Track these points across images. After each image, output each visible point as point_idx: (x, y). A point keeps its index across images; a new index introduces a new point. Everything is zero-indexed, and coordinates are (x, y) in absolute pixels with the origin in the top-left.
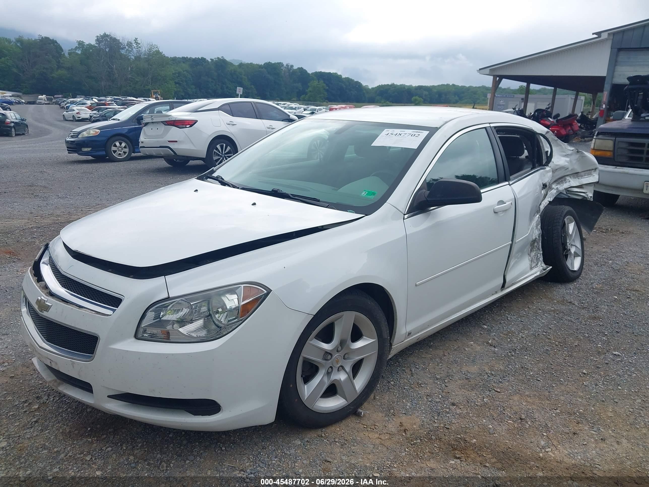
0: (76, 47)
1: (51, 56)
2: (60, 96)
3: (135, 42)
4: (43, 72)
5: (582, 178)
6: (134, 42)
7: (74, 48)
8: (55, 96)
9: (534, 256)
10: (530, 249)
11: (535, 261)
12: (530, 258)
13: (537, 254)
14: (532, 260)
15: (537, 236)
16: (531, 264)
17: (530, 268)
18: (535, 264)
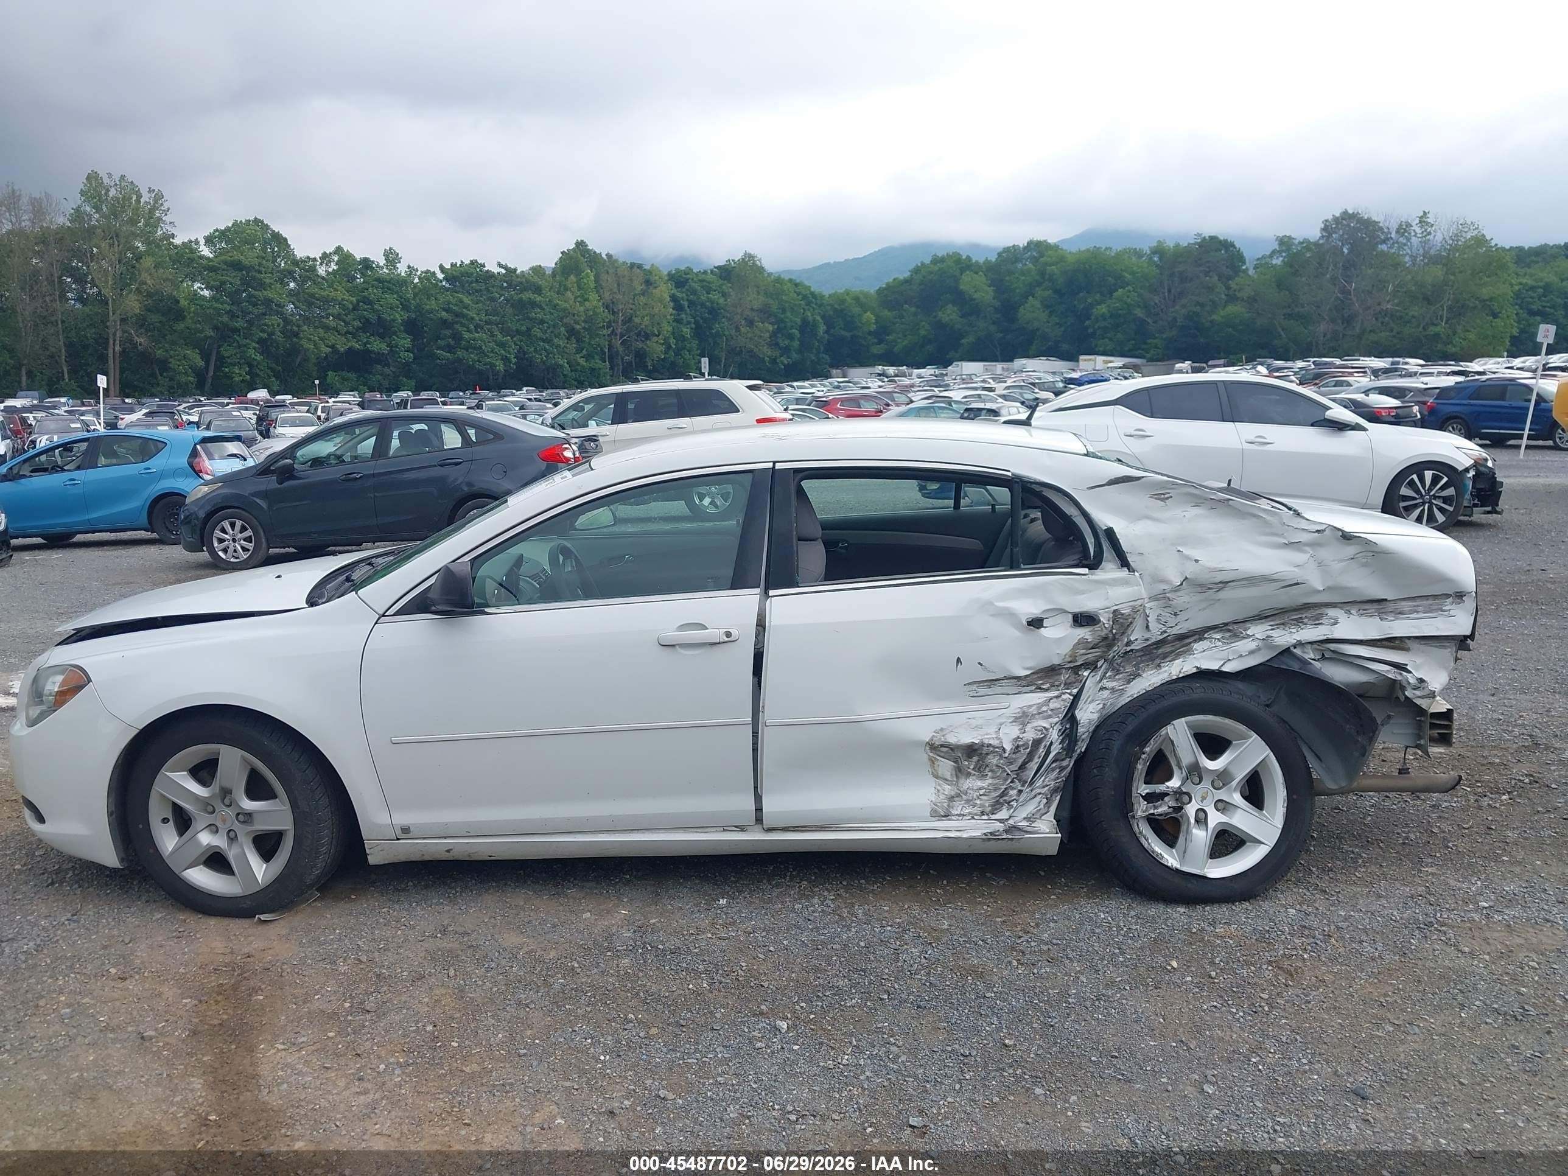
0: (1274, 252)
1: (1216, 278)
2: (1221, 362)
3: (1420, 222)
4: (1194, 312)
5: (1397, 619)
6: (1417, 221)
7: (1268, 253)
8: (1210, 363)
9: (980, 789)
10: (946, 766)
11: (978, 802)
12: (948, 789)
13: (1006, 789)
14: (959, 796)
15: (1004, 741)
16: (945, 805)
17: (936, 815)
18: (977, 810)
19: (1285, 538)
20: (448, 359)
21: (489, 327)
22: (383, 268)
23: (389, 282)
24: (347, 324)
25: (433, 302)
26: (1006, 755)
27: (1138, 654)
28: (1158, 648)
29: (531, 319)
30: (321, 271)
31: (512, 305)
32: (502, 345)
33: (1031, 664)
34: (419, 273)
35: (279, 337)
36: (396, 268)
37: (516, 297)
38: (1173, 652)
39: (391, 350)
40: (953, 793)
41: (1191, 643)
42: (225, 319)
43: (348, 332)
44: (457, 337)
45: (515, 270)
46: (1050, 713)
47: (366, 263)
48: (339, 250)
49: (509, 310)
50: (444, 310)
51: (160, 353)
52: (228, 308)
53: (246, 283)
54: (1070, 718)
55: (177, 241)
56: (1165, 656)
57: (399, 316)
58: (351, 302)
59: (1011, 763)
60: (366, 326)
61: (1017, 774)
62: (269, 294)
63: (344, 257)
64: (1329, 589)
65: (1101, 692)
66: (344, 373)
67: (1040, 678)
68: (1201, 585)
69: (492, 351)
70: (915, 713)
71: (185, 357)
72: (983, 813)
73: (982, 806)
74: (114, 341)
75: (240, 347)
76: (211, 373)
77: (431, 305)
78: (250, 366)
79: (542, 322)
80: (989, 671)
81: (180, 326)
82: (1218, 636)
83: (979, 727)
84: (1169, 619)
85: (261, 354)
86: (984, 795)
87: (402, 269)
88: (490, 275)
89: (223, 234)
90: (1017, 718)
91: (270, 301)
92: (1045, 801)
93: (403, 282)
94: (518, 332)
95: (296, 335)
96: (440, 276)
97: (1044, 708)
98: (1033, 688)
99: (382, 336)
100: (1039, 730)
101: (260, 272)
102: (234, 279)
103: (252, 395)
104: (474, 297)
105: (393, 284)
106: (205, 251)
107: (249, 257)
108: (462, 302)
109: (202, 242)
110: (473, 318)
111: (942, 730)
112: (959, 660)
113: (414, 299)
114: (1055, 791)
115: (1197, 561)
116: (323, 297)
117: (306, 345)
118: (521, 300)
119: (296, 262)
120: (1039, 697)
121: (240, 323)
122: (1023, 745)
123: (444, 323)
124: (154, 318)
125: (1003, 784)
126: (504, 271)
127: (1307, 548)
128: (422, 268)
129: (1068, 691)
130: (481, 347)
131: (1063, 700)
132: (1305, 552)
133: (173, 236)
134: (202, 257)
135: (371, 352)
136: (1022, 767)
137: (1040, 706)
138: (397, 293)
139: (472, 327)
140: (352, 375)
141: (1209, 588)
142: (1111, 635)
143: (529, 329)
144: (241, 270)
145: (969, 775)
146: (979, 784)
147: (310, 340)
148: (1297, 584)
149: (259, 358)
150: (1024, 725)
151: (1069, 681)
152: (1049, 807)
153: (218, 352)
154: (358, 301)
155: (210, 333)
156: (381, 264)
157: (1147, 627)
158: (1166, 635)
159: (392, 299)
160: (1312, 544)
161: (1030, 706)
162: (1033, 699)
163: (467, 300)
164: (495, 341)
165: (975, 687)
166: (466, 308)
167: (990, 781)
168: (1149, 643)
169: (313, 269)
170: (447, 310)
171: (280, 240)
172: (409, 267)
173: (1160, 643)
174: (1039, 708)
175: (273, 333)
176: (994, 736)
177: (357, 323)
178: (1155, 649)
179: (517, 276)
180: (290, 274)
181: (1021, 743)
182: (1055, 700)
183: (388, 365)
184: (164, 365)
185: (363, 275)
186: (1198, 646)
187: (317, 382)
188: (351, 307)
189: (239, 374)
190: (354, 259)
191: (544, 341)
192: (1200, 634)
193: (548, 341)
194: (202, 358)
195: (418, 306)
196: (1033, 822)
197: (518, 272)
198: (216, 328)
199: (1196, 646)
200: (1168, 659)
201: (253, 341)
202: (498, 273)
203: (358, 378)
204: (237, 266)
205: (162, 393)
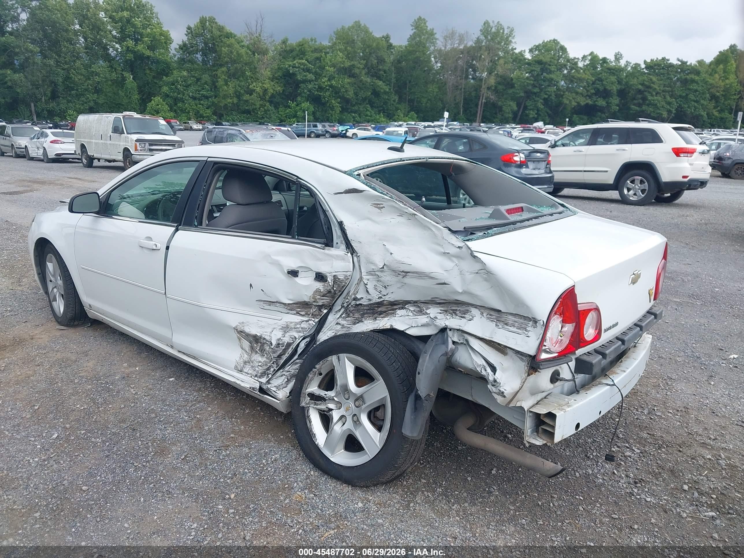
5: (503, 328)
9: (260, 362)
10: (246, 344)
11: (257, 369)
12: (246, 357)
13: (270, 366)
14: (249, 362)
15: (272, 338)
16: (242, 365)
17: (236, 368)
18: (254, 373)
19: (443, 248)
20: (637, 110)
21: (664, 93)
22: (612, 62)
23: (614, 70)
24: (588, 91)
25: (635, 80)
26: (272, 347)
27: (365, 308)
28: (378, 307)
29: (689, 89)
30: (581, 64)
31: (681, 82)
32: (669, 103)
33: (291, 297)
34: (631, 65)
35: (553, 97)
36: (619, 62)
37: (684, 77)
38: (385, 312)
39: (608, 105)
40: (247, 360)
41: (396, 309)
42: (530, 87)
43: (587, 96)
44: (644, 99)
45: (687, 62)
46: (300, 329)
47: (604, 60)
48: (592, 53)
49: (678, 84)
50: (640, 84)
51: (500, 103)
52: (532, 82)
53: (543, 70)
54: (313, 337)
55: (517, 51)
56: (381, 313)
57: (615, 88)
58: (592, 81)
59: (274, 353)
60: (598, 93)
61: (277, 360)
62: (552, 76)
63: (594, 58)
64: (465, 292)
65: (337, 326)
66: (581, 116)
67: (299, 307)
68: (394, 271)
69: (663, 107)
70: (230, 310)
71: (510, 105)
72: (256, 376)
73: (258, 372)
74: (483, 97)
75: (535, 101)
76: (520, 113)
77: (634, 81)
78: (538, 110)
79: (696, 91)
80: (267, 296)
81: (510, 91)
82: (412, 309)
83: (262, 327)
84: (382, 289)
85: (543, 105)
86: (260, 366)
87: (622, 63)
88: (671, 65)
89: (537, 47)
90: (283, 327)
91: (552, 79)
92: (286, 380)
93: (621, 70)
94: (680, 96)
95: (562, 96)
96: (643, 66)
97: (298, 326)
98: (295, 312)
99: (604, 98)
100: (293, 338)
101: (550, 65)
102: (538, 68)
103: (536, 124)
104: (659, 77)
105: (615, 71)
106: (528, 56)
107: (546, 59)
108: (651, 80)
109: (527, 51)
110: (655, 89)
111: (243, 323)
112: (251, 285)
113: (625, 78)
114: (292, 376)
115: (391, 254)
116: (578, 78)
117: (566, 101)
118: (686, 79)
119: (568, 61)
120: (297, 319)
121: (536, 90)
122: (282, 344)
123: (640, 92)
124: (500, 87)
125: (269, 363)
126: (680, 63)
127: (454, 259)
128: (633, 62)
129: (313, 319)
130: (656, 105)
131: (309, 324)
132: (453, 261)
133: (515, 49)
134: (525, 59)
135: (597, 106)
136: (280, 356)
137: (297, 324)
138: (617, 75)
139: (654, 93)
140: (585, 117)
141: (399, 274)
142: (332, 291)
143: (687, 95)
144: (542, 64)
145: (257, 352)
146: (260, 359)
147: (568, 99)
148: (445, 284)
149: (542, 107)
150: (285, 332)
151: (315, 313)
152: (287, 384)
153: (525, 104)
154: (596, 80)
155: (522, 94)
156: (612, 60)
157: (367, 291)
158: (382, 300)
159: (613, 78)
160: (457, 257)
161: (291, 323)
162: (294, 318)
163: (654, 79)
164: (666, 101)
165: (262, 303)
166: (653, 83)
167: (265, 359)
168: (372, 302)
169: (576, 63)
170: (642, 84)
171: (563, 49)
172: (627, 62)
173: (380, 304)
174: (296, 325)
175: (551, 95)
176: (268, 334)
177: (593, 91)
178: (376, 307)
179: (687, 66)
180: (565, 66)
181: (281, 342)
182: (305, 322)
183: (604, 113)
184: (500, 109)
185: (602, 66)
186: (400, 312)
187: (567, 120)
188: (591, 83)
189: (532, 114)
190: (599, 58)
191: (694, 101)
192: (402, 304)
193: (696, 101)
194: (517, 107)
195: (627, 83)
196: (279, 390)
197: (688, 64)
198: (526, 92)
199: (398, 312)
200: (381, 316)
201: (541, 99)
202: (677, 64)
203: (588, 119)
204: (540, 62)
205: (497, 122)
